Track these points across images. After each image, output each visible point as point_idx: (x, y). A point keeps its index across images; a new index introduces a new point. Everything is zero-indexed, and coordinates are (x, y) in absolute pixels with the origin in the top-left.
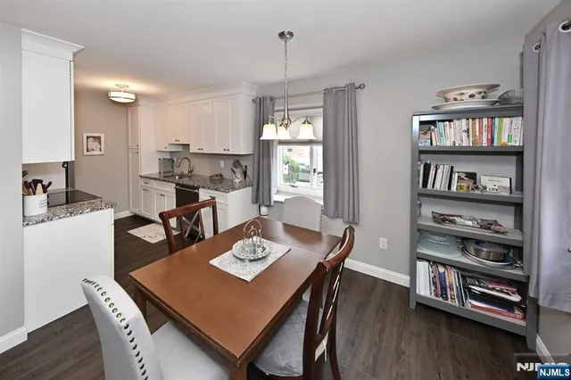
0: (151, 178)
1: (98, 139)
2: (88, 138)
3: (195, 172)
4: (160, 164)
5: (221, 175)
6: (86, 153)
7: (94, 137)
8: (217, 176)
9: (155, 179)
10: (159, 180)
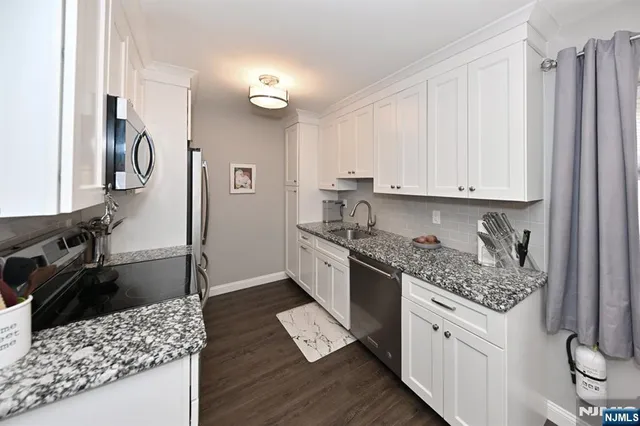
0: (312, 233)
1: (248, 172)
2: (236, 170)
3: (379, 227)
4: (324, 209)
5: (437, 241)
6: (233, 191)
7: (244, 170)
8: (427, 240)
9: (317, 234)
10: (322, 237)
